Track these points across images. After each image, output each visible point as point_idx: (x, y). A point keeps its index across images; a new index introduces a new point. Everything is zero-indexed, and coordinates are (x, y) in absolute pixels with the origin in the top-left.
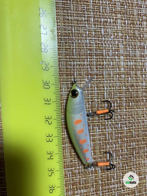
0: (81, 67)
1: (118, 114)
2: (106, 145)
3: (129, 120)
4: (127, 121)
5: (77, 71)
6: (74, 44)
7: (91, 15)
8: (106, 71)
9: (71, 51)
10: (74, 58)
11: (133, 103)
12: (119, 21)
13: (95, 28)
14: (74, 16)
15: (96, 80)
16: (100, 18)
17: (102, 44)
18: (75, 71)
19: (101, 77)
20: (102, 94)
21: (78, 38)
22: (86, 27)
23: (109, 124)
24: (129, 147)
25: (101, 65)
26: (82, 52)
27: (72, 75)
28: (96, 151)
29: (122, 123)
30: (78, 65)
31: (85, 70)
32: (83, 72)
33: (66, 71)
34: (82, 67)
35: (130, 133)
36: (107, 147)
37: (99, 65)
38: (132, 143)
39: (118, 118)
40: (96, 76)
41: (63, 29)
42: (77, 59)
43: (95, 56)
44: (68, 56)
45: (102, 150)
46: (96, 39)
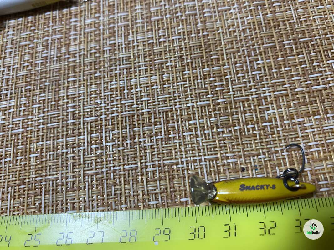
0: (156, 152)
1: (235, 77)
2: (297, 94)
3: (245, 57)
4: (246, 60)
5: (164, 158)
6: (115, 168)
7: (63, 143)
8: (160, 107)
9: (129, 174)
10: (141, 166)
11: (211, 53)
12: (71, 92)
13: (86, 133)
14: (67, 173)
15: (176, 123)
16: (68, 126)
17: (112, 119)
18: (164, 163)
19: (170, 115)
20: (202, 110)
21: (104, 163)
22: (84, 149)
23: (256, 92)
24: (295, 51)
25: (149, 117)
26: (128, 153)
27: (172, 168)
28: (310, 111)
29: (251, 69)
30: (152, 158)
31: (160, 145)
32: (164, 149)
33: (166, 179)
34: (156, 150)
35: (267, 52)
36: (299, 91)
37: (150, 121)
38: (285, 47)
39: (243, 76)
40: (169, 123)
41: (90, 191)
42: (142, 161)
43: (134, 129)
44: (137, 178)
45: (307, 100)
46: (105, 129)
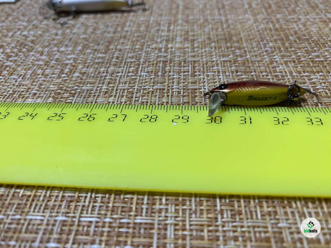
0: (182, 81)
1: (251, 50)
2: (302, 61)
4: (260, 43)
5: (189, 85)
6: (145, 87)
9: (157, 92)
10: (168, 88)
13: (125, 67)
14: (102, 87)
15: (202, 68)
16: (111, 62)
18: (188, 88)
19: (197, 63)
20: (224, 63)
21: (137, 84)
22: (121, 75)
24: (298, 42)
26: (158, 80)
27: (195, 91)
28: (315, 71)
29: (264, 47)
30: (178, 84)
33: (188, 97)
35: (276, 41)
37: (180, 65)
40: (196, 67)
41: (120, 98)
42: (170, 85)
43: (166, 68)
45: (311, 65)
46: (142, 67)
